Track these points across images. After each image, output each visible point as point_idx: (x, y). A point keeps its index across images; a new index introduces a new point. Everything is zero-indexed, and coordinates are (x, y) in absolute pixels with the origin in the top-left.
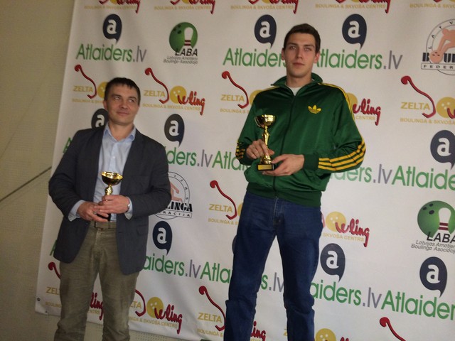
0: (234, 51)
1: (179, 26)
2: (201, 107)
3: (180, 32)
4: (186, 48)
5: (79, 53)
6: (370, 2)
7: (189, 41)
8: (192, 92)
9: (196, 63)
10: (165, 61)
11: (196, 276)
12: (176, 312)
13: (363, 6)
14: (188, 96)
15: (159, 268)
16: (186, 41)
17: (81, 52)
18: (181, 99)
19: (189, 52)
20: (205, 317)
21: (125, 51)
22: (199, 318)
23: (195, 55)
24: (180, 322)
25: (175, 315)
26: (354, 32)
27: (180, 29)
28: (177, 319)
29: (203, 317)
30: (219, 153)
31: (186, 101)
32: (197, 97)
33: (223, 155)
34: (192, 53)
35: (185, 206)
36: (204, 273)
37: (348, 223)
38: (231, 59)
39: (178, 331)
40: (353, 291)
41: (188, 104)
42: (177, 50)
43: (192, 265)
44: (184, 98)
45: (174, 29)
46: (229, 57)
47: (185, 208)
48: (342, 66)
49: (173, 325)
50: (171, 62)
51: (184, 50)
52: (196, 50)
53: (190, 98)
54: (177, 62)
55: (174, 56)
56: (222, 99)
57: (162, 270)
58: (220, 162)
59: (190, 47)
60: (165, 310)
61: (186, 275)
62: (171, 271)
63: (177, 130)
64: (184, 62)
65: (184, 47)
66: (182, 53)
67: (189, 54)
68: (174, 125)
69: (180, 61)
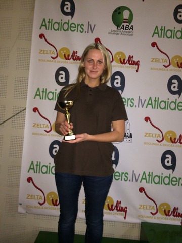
0: (159, 28)
1: (119, 8)
2: (137, 66)
3: (119, 13)
4: (125, 24)
5: (42, 25)
7: (127, 20)
8: (130, 56)
9: (132, 35)
10: (109, 33)
11: (137, 181)
12: (123, 205)
14: (127, 59)
16: (125, 19)
17: (44, 24)
18: (122, 61)
19: (127, 27)
20: (143, 207)
21: (78, 25)
22: (139, 208)
23: (131, 30)
24: (126, 212)
25: (122, 207)
27: (120, 11)
28: (124, 210)
29: (142, 207)
30: (150, 98)
31: (125, 62)
32: (134, 59)
33: (153, 99)
34: (129, 28)
35: (127, 134)
36: (142, 178)
38: (158, 33)
39: (125, 218)
41: (127, 65)
42: (118, 26)
43: (134, 174)
44: (124, 60)
45: (115, 11)
46: (156, 32)
47: (127, 136)
49: (121, 214)
50: (114, 34)
51: (123, 25)
52: (132, 26)
53: (129, 60)
54: (118, 34)
55: (116, 30)
56: (152, 61)
58: (151, 104)
59: (128, 24)
60: (115, 204)
61: (130, 181)
62: (119, 178)
63: (119, 83)
64: (123, 35)
65: (123, 24)
66: (122, 28)
67: (127, 29)
68: (118, 79)
69: (120, 33)
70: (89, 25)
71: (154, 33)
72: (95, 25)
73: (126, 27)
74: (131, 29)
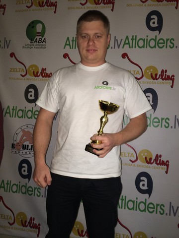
0: (71, 39)
1: (33, 22)
3: (33, 27)
4: (38, 38)
6: (165, 2)
7: (40, 33)
8: (43, 68)
9: (45, 48)
10: (23, 47)
13: (160, 5)
14: (40, 71)
15: (24, 191)
16: (38, 33)
23: (44, 43)
24: (39, 229)
25: (35, 224)
26: (154, 23)
28: (37, 227)
31: (39, 75)
32: (47, 72)
34: (42, 41)
37: (154, 157)
38: (69, 45)
39: (38, 236)
40: (159, 205)
41: (40, 77)
42: (32, 40)
43: (46, 189)
44: (38, 72)
45: (29, 25)
46: (68, 43)
48: (146, 47)
49: (35, 231)
50: (28, 48)
51: (36, 39)
52: (45, 39)
53: (42, 73)
54: (31, 48)
55: (30, 44)
57: (25, 193)
59: (41, 37)
60: (28, 221)
61: (42, 196)
62: (32, 194)
63: (33, 95)
64: (37, 48)
65: (36, 37)
66: (35, 42)
67: (40, 42)
68: (31, 92)
69: (34, 47)
70: (6, 41)
71: (66, 44)
72: (10, 41)
73: (39, 40)
74: (43, 41)
